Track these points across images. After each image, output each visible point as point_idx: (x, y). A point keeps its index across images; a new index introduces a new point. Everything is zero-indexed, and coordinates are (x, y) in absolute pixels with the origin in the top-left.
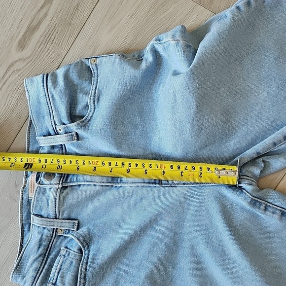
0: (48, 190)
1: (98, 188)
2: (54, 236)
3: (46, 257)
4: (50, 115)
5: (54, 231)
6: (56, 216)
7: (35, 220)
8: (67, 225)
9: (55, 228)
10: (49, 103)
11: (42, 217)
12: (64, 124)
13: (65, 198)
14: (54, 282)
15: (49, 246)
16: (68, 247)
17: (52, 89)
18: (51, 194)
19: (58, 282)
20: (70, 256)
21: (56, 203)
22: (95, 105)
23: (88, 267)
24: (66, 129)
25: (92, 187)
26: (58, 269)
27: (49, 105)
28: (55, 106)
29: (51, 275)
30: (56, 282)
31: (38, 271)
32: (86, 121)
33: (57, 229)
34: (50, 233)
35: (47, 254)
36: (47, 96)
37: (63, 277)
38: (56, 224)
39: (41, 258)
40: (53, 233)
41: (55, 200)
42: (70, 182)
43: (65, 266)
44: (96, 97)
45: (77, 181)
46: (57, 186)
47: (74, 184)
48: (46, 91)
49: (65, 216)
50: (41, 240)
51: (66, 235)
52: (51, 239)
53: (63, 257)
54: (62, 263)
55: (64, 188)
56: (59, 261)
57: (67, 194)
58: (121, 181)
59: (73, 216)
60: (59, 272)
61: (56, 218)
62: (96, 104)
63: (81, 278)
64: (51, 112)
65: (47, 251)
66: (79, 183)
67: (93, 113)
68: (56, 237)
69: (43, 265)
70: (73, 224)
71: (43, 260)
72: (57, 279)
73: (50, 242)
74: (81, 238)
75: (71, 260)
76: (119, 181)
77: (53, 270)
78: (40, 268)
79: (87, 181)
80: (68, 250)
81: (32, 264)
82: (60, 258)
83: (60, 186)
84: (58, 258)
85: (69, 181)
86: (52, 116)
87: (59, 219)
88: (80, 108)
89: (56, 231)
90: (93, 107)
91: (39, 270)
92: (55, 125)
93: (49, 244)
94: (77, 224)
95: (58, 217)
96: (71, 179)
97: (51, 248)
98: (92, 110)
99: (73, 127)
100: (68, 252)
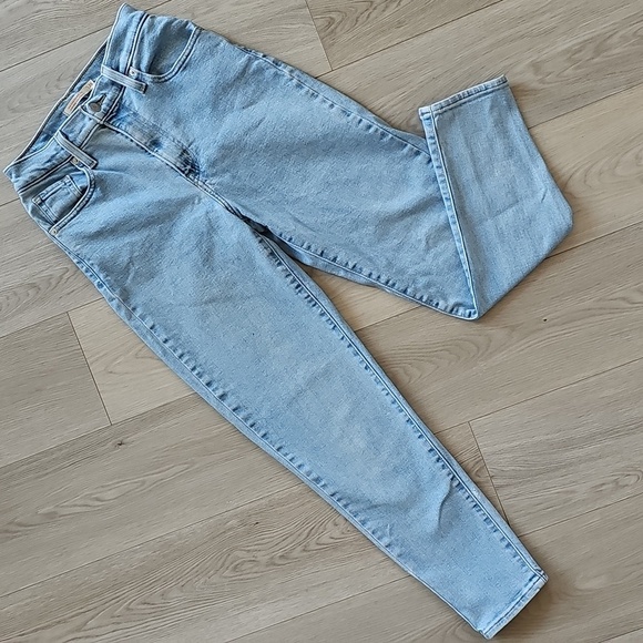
0: (87, 119)
1: (133, 144)
2: (67, 161)
3: (49, 174)
5: (70, 156)
6: (81, 146)
7: (58, 137)
8: (84, 158)
9: (73, 155)
11: (67, 138)
12: (139, 69)
13: (98, 136)
14: (43, 199)
15: (56, 166)
16: (74, 179)
18: (89, 124)
19: (47, 201)
20: (71, 187)
24: (140, 75)
25: (128, 140)
26: (53, 191)
29: (45, 192)
30: (45, 199)
31: (34, 179)
32: (162, 80)
33: (73, 157)
34: (65, 157)
35: (51, 172)
37: (53, 200)
38: (75, 152)
39: (43, 172)
40: (68, 158)
41: (89, 132)
42: (112, 124)
43: (61, 193)
44: (184, 65)
45: (118, 127)
46: (98, 120)
47: (114, 128)
49: (89, 150)
50: (53, 157)
51: (79, 168)
52: (63, 162)
53: (63, 184)
54: (60, 188)
55: (103, 126)
56: (58, 185)
57: (102, 133)
59: (95, 155)
60: (52, 194)
61: (79, 147)
62: (180, 70)
65: (53, 169)
66: (119, 130)
67: (172, 77)
68: (68, 164)
69: (42, 178)
70: (91, 162)
71: (45, 174)
72: (47, 198)
73: (61, 164)
75: (69, 191)
77: (49, 189)
79: (127, 132)
80: (72, 182)
81: (32, 171)
83: (101, 122)
84: (59, 182)
85: (111, 122)
90: (176, 71)
92: (131, 65)
93: (59, 165)
94: (94, 164)
95: (81, 148)
96: (114, 122)
98: (174, 73)
99: (148, 78)
100: (70, 183)
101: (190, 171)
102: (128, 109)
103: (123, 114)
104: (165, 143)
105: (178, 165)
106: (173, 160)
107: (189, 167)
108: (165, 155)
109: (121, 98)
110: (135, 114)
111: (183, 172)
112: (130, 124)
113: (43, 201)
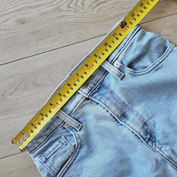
1: (108, 115)
2: (61, 126)
3: (49, 137)
4: (119, 51)
5: (63, 122)
6: (70, 114)
8: (74, 123)
9: (65, 121)
10: (126, 45)
13: (83, 106)
14: (47, 158)
15: (54, 131)
16: (67, 139)
17: (137, 39)
19: (50, 159)
20: (67, 146)
21: (77, 105)
22: (151, 70)
23: (74, 162)
24: (122, 67)
25: (104, 111)
26: (54, 151)
27: (125, 46)
28: (127, 50)
29: (47, 152)
30: (48, 158)
32: (138, 74)
33: (65, 122)
35: (50, 136)
36: (129, 40)
37: (55, 157)
38: (67, 119)
40: (61, 124)
41: (78, 103)
42: (94, 98)
43: (60, 151)
44: (157, 68)
45: (99, 100)
46: (85, 95)
47: (96, 101)
48: (132, 37)
49: (76, 117)
51: (69, 130)
52: (58, 127)
53: (61, 144)
54: (60, 148)
55: (88, 99)
56: (58, 145)
57: (87, 104)
58: (125, 121)
59: (81, 120)
60: (54, 153)
61: (69, 115)
62: (153, 71)
63: (66, 167)
64: (122, 50)
65: (51, 133)
66: (99, 102)
67: (146, 74)
68: (62, 127)
69: (44, 142)
70: (78, 125)
71: (46, 139)
72: (50, 157)
73: (56, 128)
74: (79, 141)
75: (66, 149)
76: (123, 121)
77: (50, 149)
78: (42, 143)
79: (105, 105)
80: (67, 141)
82: (59, 143)
83: (87, 97)
84: (57, 143)
85: (94, 96)
86: (120, 53)
87: (71, 116)
88: (141, 65)
89: (64, 124)
90: (149, 70)
91: (40, 144)
92: (117, 59)
93: (55, 130)
94: (81, 127)
95: (71, 115)
96: (96, 96)
97: (54, 133)
98: (147, 72)
100: (66, 143)
101: (149, 139)
102: (107, 88)
103: (103, 91)
104: (131, 116)
105: (142, 133)
106: (138, 130)
107: (148, 136)
108: (132, 125)
109: (103, 80)
110: (111, 92)
111: (144, 140)
112: (108, 99)
113: (47, 159)
